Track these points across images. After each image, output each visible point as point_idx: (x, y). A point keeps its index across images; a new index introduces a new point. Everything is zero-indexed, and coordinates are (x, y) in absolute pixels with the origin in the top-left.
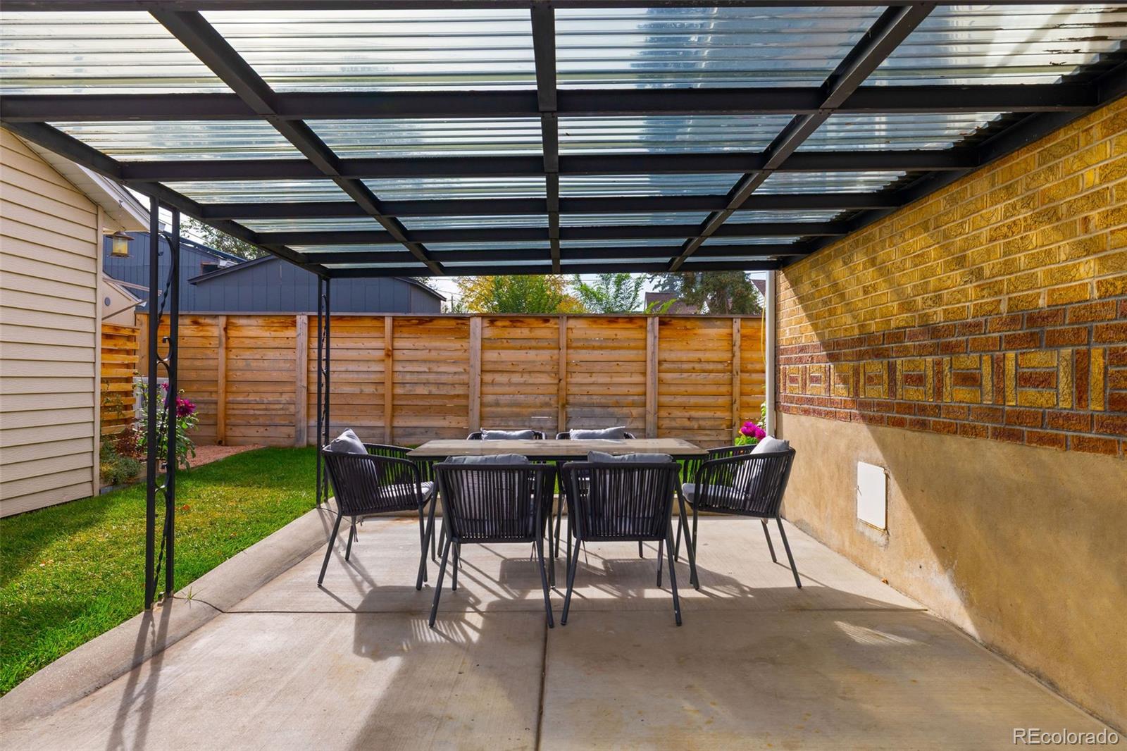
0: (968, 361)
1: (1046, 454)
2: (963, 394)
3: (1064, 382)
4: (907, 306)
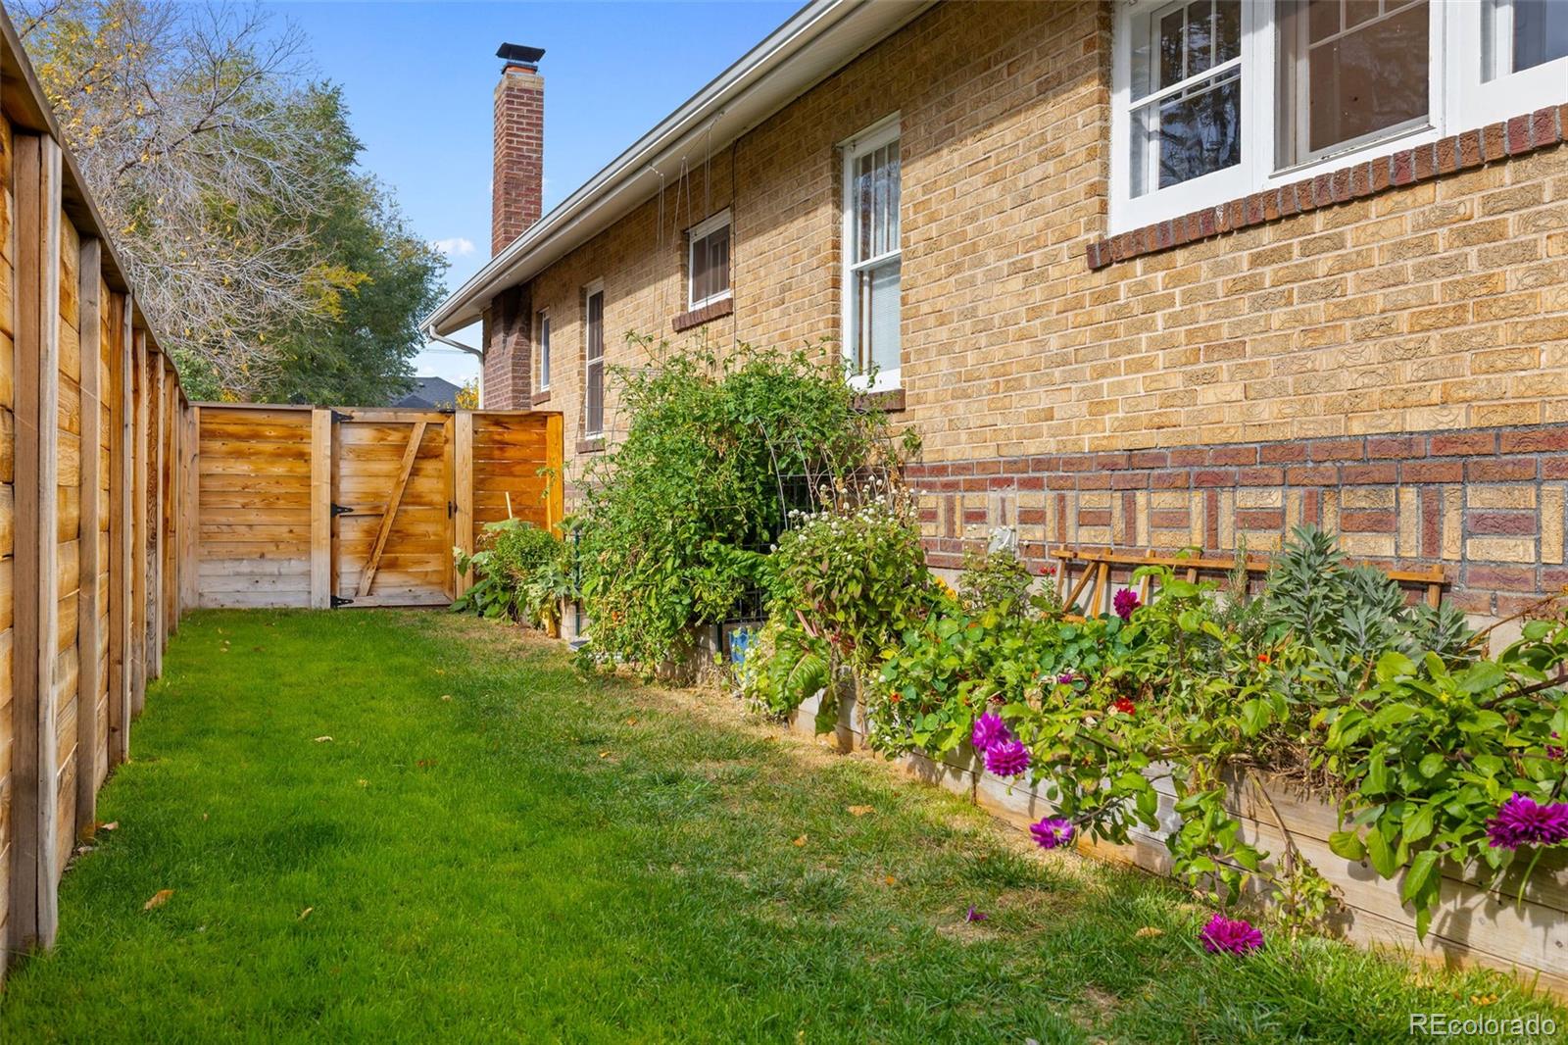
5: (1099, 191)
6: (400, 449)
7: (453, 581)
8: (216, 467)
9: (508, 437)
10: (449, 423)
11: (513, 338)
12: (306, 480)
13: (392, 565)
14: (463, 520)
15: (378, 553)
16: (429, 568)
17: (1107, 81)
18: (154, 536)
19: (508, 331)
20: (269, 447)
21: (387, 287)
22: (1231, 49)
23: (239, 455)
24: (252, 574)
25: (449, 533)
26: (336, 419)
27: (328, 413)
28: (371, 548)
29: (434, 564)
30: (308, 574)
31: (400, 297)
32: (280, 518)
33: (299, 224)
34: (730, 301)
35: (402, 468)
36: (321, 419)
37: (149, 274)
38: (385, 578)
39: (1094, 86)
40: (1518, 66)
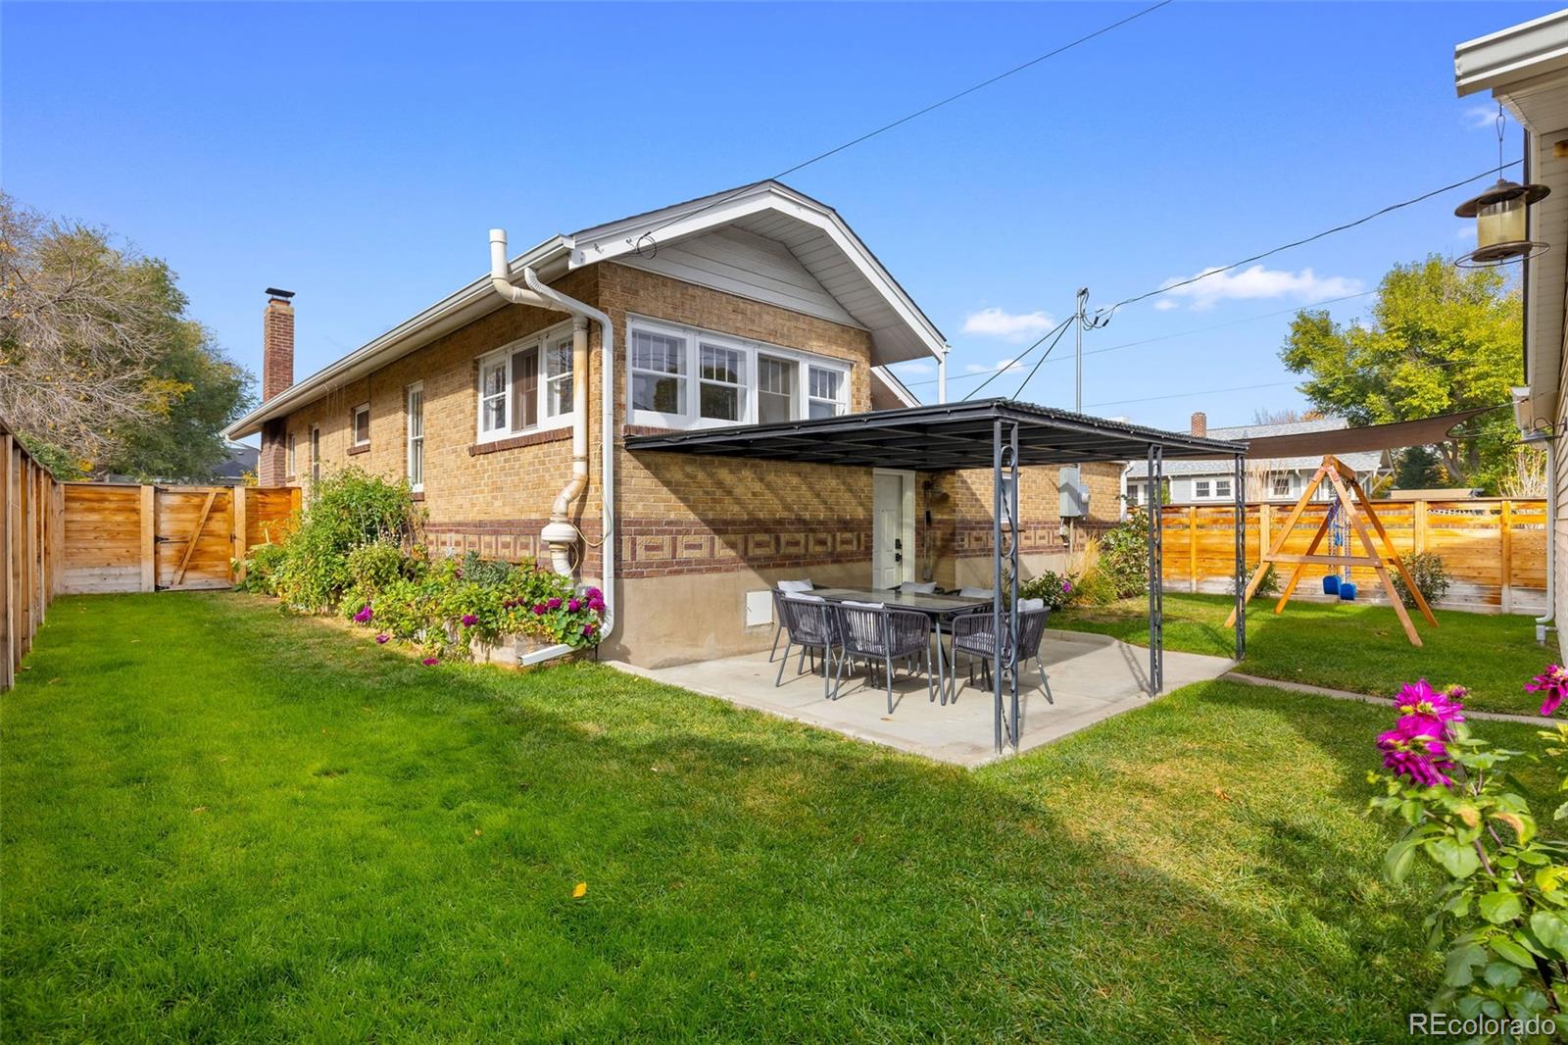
0: (823, 536)
1: (849, 565)
2: (818, 549)
3: (855, 543)
4: (788, 508)
5: (474, 428)
6: (199, 507)
7: (233, 576)
8: (77, 517)
9: (267, 500)
10: (230, 493)
11: (275, 446)
12: (138, 524)
13: (195, 568)
14: (240, 544)
15: (185, 562)
16: (218, 569)
17: (476, 388)
18: (39, 557)
19: (272, 442)
20: (113, 506)
21: (211, 394)
22: (504, 390)
23: (92, 510)
24: (101, 574)
25: (231, 551)
26: (157, 490)
27: (151, 489)
28: (181, 559)
29: (221, 568)
30: (140, 574)
31: (219, 401)
32: (121, 544)
33: (138, 364)
34: (369, 446)
35: (201, 517)
36: (147, 493)
37: (20, 390)
38: (189, 575)
39: (471, 391)
40: (562, 413)
